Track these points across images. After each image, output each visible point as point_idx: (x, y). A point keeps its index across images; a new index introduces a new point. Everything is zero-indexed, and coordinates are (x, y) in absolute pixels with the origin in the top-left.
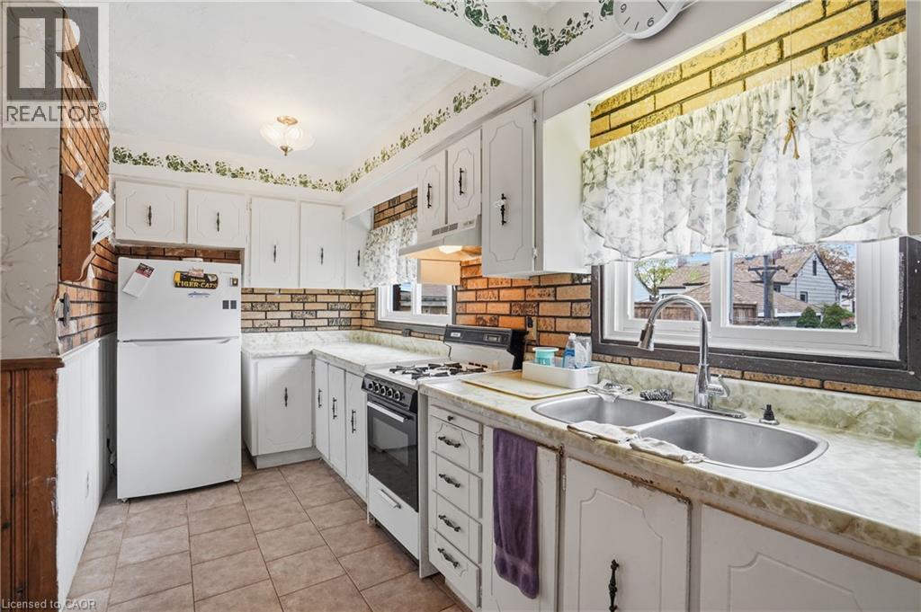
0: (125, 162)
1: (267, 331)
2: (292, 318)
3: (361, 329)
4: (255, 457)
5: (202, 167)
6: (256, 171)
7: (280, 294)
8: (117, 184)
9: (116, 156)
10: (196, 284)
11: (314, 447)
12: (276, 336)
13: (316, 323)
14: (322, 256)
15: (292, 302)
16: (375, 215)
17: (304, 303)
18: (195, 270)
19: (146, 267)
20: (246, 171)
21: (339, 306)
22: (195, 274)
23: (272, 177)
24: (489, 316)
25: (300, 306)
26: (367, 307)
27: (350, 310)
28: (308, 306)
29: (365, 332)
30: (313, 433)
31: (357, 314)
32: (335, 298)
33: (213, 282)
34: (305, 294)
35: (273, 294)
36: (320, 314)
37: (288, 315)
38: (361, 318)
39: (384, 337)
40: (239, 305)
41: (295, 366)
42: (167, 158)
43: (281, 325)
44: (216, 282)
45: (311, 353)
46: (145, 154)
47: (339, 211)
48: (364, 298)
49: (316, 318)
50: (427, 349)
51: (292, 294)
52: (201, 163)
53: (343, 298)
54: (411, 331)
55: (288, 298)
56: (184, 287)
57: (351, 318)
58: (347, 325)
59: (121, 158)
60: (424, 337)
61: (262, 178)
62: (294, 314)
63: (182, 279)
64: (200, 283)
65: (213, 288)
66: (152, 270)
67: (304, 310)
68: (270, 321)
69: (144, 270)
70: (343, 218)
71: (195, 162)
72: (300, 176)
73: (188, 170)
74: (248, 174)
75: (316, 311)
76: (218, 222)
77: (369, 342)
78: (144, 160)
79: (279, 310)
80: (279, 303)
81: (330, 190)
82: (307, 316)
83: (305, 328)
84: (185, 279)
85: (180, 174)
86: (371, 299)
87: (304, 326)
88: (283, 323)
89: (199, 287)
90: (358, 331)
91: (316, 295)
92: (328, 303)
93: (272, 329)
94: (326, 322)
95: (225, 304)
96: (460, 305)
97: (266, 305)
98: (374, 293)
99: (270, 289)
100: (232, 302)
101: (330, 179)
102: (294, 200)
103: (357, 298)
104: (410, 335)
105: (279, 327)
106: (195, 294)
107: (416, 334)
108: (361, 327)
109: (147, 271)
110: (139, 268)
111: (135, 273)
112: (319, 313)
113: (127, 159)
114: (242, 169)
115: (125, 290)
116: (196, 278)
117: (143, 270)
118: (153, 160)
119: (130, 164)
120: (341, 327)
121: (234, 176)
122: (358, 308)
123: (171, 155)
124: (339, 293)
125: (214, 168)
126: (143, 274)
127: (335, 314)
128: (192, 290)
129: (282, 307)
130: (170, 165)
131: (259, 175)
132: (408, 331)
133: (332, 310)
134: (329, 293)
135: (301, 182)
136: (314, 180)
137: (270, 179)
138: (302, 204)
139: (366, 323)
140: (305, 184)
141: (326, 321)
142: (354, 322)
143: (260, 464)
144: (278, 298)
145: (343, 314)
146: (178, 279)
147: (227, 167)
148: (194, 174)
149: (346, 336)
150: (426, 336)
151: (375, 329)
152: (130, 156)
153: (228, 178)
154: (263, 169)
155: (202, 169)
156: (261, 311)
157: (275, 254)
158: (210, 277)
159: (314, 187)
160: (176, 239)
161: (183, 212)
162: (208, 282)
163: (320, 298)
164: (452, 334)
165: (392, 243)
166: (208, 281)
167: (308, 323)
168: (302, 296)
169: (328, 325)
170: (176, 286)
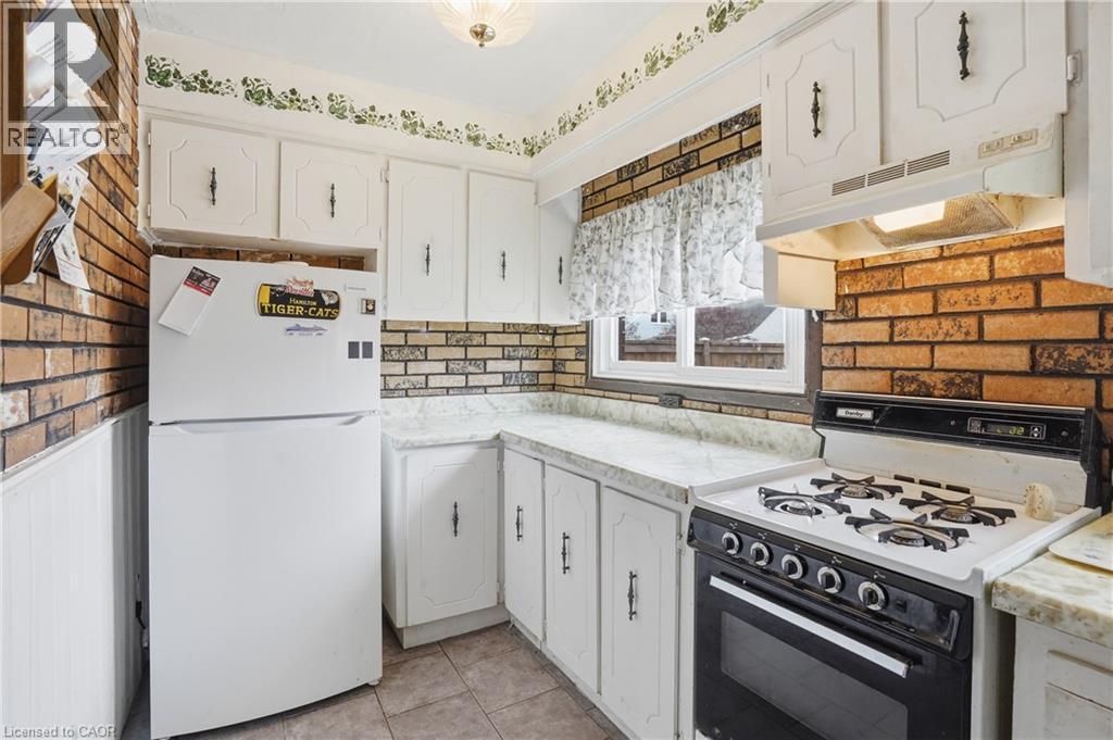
0: (167, 85)
1: (407, 396)
2: (447, 373)
3: (553, 390)
4: (401, 629)
5: (305, 101)
6: (397, 114)
7: (428, 332)
8: (154, 124)
9: (152, 74)
10: (300, 310)
11: (501, 603)
12: (423, 404)
13: (486, 380)
14: (504, 266)
15: (447, 345)
16: (584, 198)
17: (466, 347)
18: (300, 283)
19: (205, 276)
20: (380, 112)
21: (521, 352)
22: (297, 289)
23: (422, 125)
24: (942, 375)
25: (459, 353)
26: (570, 354)
27: (537, 358)
28: (472, 353)
29: (566, 396)
30: (501, 582)
31: (548, 366)
32: (514, 340)
33: (330, 306)
34: (467, 331)
35: (418, 332)
36: (491, 366)
37: (441, 367)
38: (554, 372)
39: (613, 405)
40: (377, 351)
41: (471, 463)
42: (245, 81)
43: (430, 385)
44: (337, 306)
45: (498, 437)
46: (205, 73)
47: (531, 187)
48: (560, 340)
49: (485, 372)
50: (734, 434)
51: (447, 332)
52: (304, 94)
53: (528, 339)
54: (682, 398)
55: (441, 339)
56: (277, 315)
57: (538, 372)
58: (533, 384)
59: (161, 77)
60: (720, 411)
61: (405, 127)
62: (451, 365)
63: (273, 299)
64: (307, 308)
65: (331, 317)
66: (216, 280)
67: (466, 359)
68: (413, 378)
69: (200, 280)
70: (536, 203)
71: (293, 92)
72: (467, 126)
73: (280, 106)
74: (382, 118)
75: (485, 360)
76: (333, 201)
77: (574, 412)
78: (203, 83)
79: (426, 359)
80: (426, 347)
81: (515, 154)
82: (471, 369)
83: (467, 389)
84: (279, 301)
85: (267, 111)
86: (580, 340)
87: (466, 387)
88: (433, 381)
89: (306, 316)
90: (550, 394)
91: (485, 333)
92: (503, 346)
93: (416, 392)
94: (499, 379)
95: (353, 349)
96: (832, 350)
97: (406, 351)
98: (587, 330)
99: (411, 323)
100: (364, 343)
101: (514, 135)
102: (457, 168)
103: (548, 338)
104: (681, 406)
105: (425, 389)
106: (298, 328)
107: (695, 404)
108: (553, 387)
109: (205, 282)
110: (191, 276)
111: (184, 288)
112: (489, 363)
113: (171, 79)
114: (373, 108)
115: (160, 322)
116: (299, 297)
117: (197, 280)
118: (219, 84)
119: (176, 89)
120: (524, 387)
121: (360, 120)
122: (549, 355)
123: (251, 77)
124: (520, 330)
125: (325, 104)
126: (199, 288)
127: (513, 366)
128: (292, 322)
129: (432, 354)
130: (249, 95)
131: (400, 121)
132: (675, 397)
133: (510, 358)
134: (506, 329)
135: (469, 138)
136: (491, 135)
137: (418, 129)
138: (471, 174)
139: (561, 379)
140: (475, 140)
141: (500, 377)
142: (543, 379)
143: (409, 641)
144: (424, 339)
145: (527, 365)
146: (266, 300)
147: (348, 105)
148: (291, 114)
149: (532, 402)
150: (724, 408)
151: (587, 391)
152: (177, 74)
153: (348, 125)
154: (408, 111)
155: (304, 106)
156: (398, 361)
157: (428, 260)
158: (325, 297)
159: (491, 147)
160: (259, 230)
161: (272, 181)
162: (321, 306)
163: (491, 339)
164: (841, 412)
165: (638, 240)
166: (321, 303)
167: (473, 381)
168: (463, 336)
169: (504, 385)
170: (263, 313)
